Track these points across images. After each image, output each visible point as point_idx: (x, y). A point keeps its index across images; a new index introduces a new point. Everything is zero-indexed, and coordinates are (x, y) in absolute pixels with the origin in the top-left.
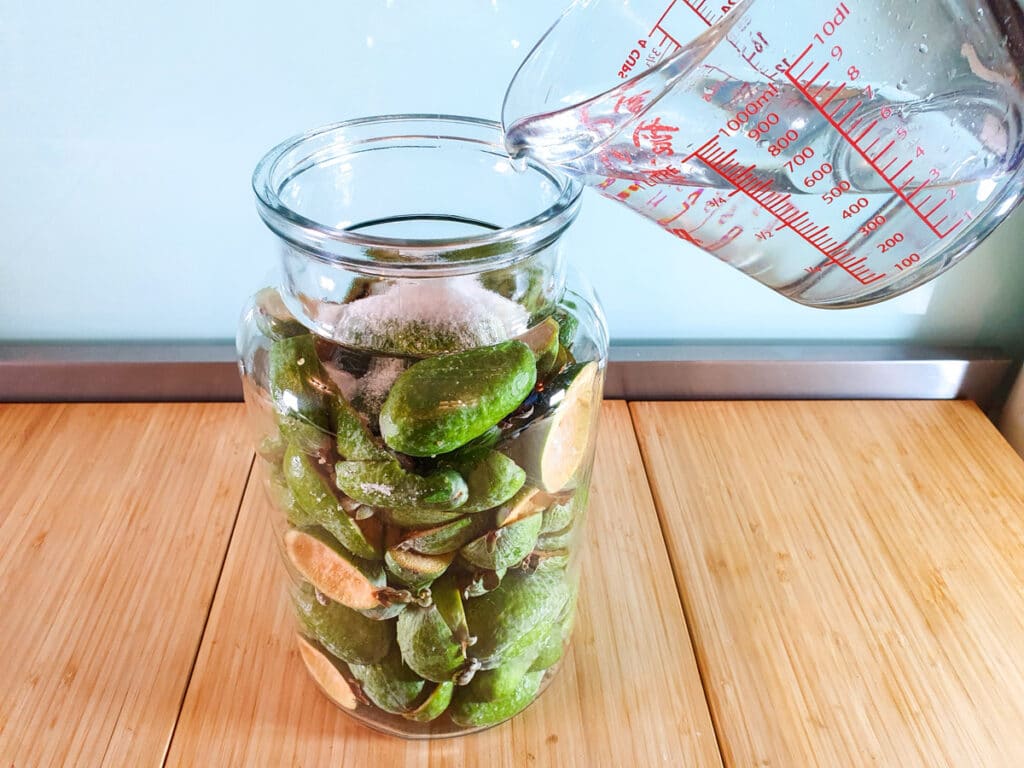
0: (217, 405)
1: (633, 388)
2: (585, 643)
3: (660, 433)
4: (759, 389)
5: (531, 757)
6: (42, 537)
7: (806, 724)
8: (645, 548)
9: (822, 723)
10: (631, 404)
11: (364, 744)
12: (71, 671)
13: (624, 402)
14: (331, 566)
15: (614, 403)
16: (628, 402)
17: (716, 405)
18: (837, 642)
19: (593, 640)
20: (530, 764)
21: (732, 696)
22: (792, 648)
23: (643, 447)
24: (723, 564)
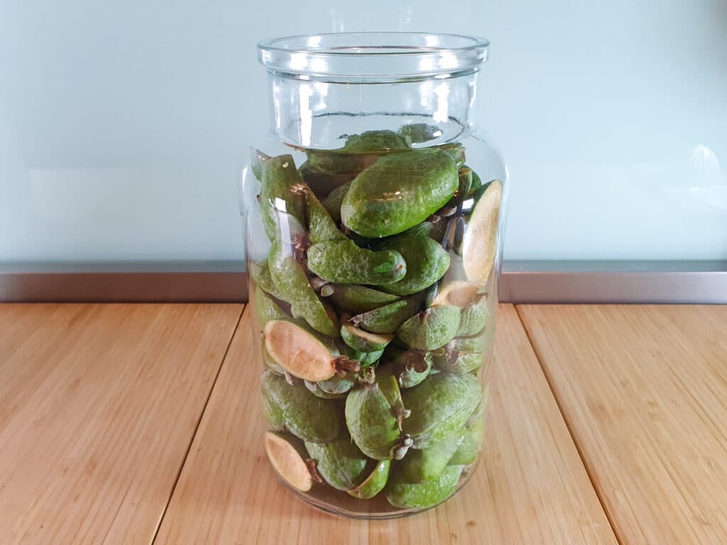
0: (207, 305)
1: (518, 296)
2: (493, 458)
3: (542, 324)
4: (617, 297)
5: (453, 536)
6: (77, 381)
7: (691, 522)
8: (537, 397)
9: (706, 522)
10: (517, 306)
11: (316, 523)
12: (92, 465)
13: (511, 305)
14: (297, 352)
15: (503, 305)
16: (515, 305)
17: (584, 307)
18: (709, 464)
19: (499, 457)
20: (453, 540)
21: (621, 501)
22: (670, 468)
23: (529, 333)
24: (602, 408)
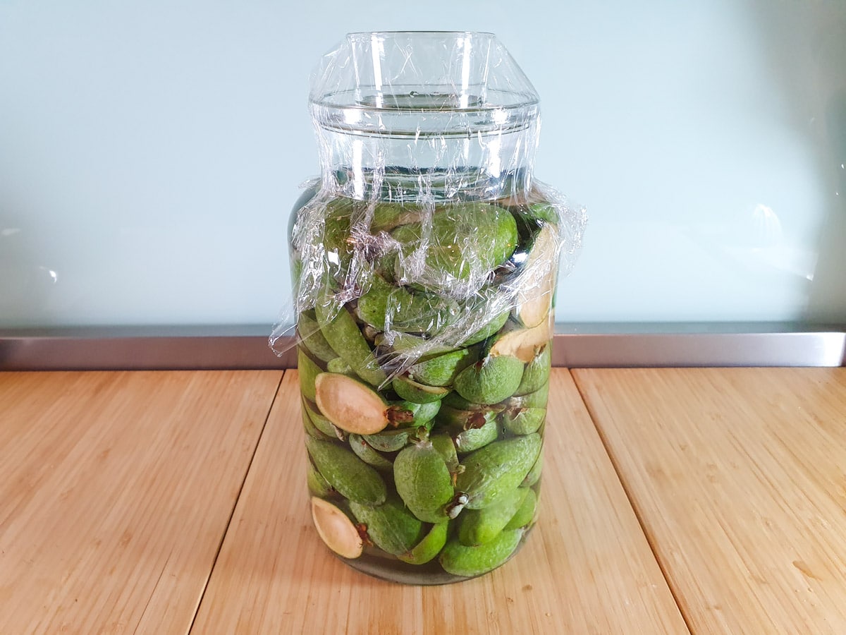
0: (244, 371)
1: (574, 358)
2: (550, 523)
3: (598, 388)
4: (675, 360)
5: (510, 600)
6: (106, 452)
7: (749, 581)
8: (594, 461)
9: (764, 580)
10: (572, 370)
11: (367, 590)
12: (127, 538)
13: (566, 369)
14: (345, 409)
15: (558, 369)
16: (569, 369)
17: (642, 371)
18: (768, 525)
19: (556, 521)
20: (509, 605)
21: (679, 562)
22: (729, 530)
23: (585, 397)
24: (660, 471)
